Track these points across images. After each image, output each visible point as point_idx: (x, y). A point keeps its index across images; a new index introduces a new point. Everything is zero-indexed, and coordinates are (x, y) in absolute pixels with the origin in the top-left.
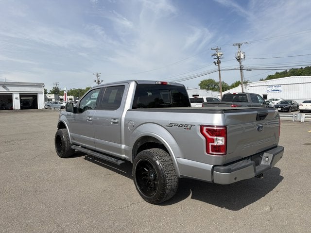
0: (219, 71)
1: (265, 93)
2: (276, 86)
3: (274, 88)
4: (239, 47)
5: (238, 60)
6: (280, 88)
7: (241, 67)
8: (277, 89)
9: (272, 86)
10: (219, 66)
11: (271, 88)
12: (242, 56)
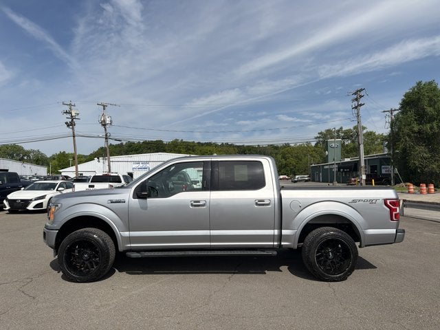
0: (74, 136)
1: (131, 171)
2: (144, 162)
3: (141, 165)
4: (104, 109)
5: (103, 125)
6: (148, 165)
7: (106, 135)
8: (144, 166)
9: (138, 162)
10: (73, 129)
11: (137, 165)
12: (108, 121)
